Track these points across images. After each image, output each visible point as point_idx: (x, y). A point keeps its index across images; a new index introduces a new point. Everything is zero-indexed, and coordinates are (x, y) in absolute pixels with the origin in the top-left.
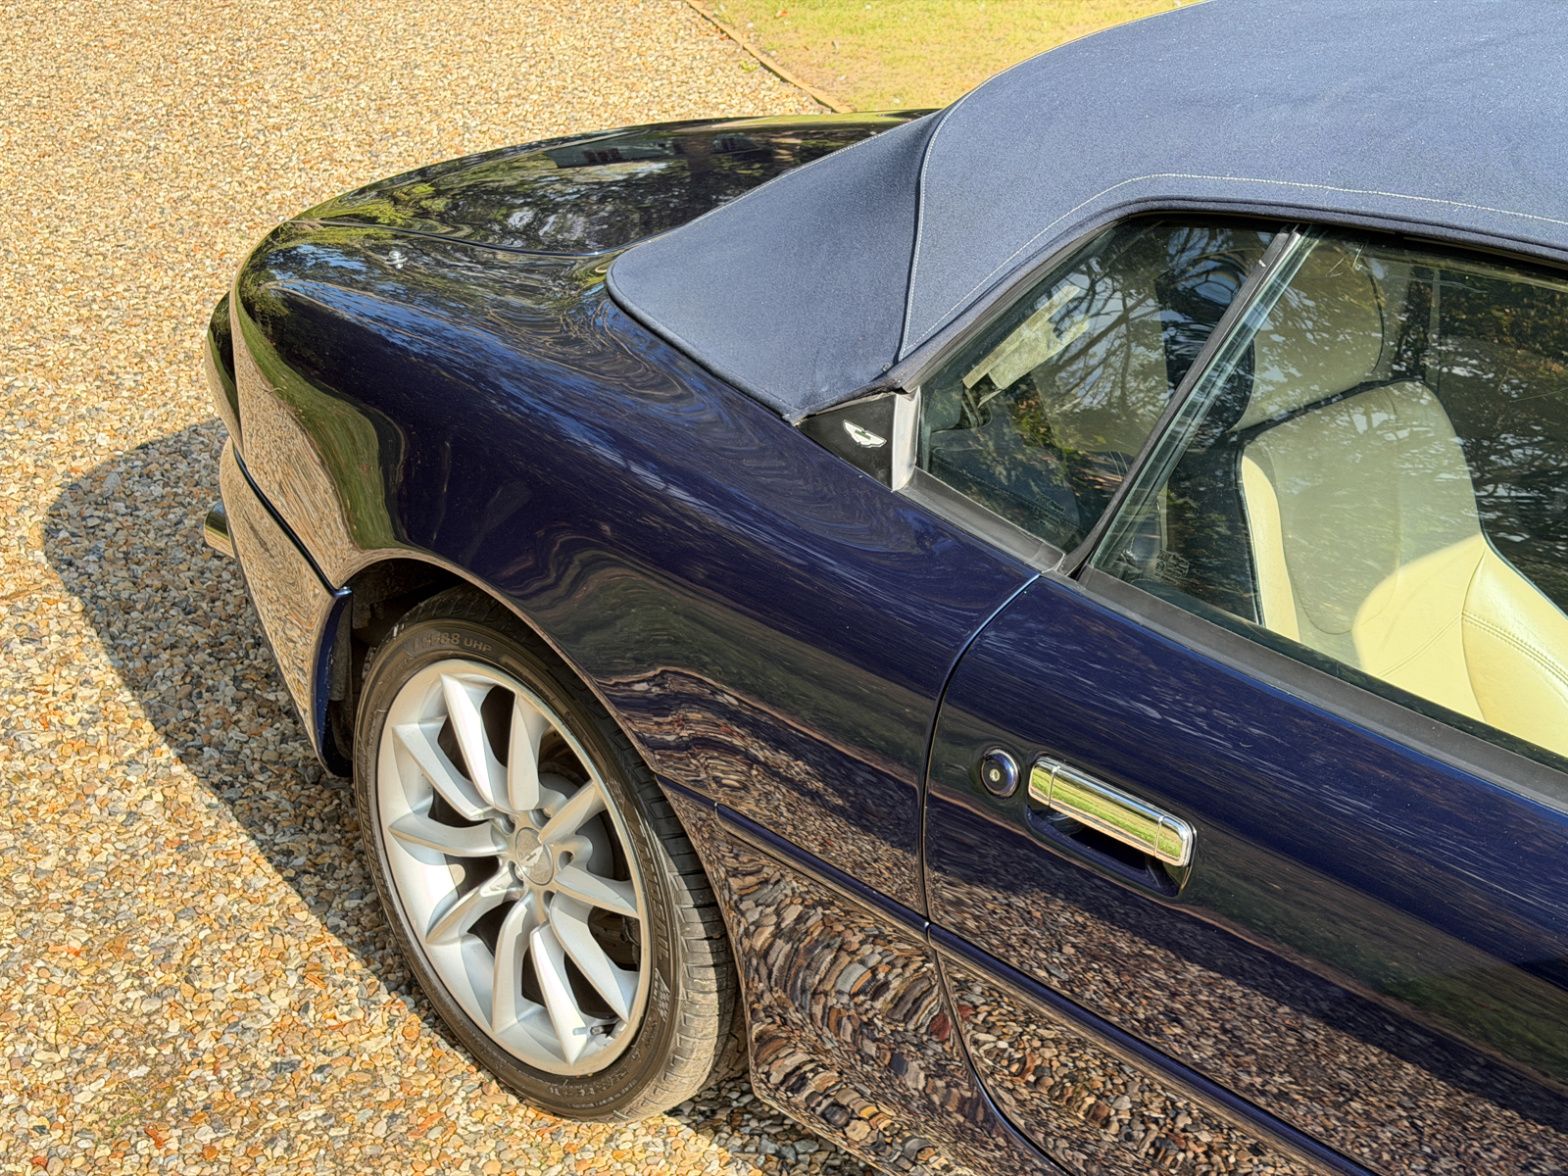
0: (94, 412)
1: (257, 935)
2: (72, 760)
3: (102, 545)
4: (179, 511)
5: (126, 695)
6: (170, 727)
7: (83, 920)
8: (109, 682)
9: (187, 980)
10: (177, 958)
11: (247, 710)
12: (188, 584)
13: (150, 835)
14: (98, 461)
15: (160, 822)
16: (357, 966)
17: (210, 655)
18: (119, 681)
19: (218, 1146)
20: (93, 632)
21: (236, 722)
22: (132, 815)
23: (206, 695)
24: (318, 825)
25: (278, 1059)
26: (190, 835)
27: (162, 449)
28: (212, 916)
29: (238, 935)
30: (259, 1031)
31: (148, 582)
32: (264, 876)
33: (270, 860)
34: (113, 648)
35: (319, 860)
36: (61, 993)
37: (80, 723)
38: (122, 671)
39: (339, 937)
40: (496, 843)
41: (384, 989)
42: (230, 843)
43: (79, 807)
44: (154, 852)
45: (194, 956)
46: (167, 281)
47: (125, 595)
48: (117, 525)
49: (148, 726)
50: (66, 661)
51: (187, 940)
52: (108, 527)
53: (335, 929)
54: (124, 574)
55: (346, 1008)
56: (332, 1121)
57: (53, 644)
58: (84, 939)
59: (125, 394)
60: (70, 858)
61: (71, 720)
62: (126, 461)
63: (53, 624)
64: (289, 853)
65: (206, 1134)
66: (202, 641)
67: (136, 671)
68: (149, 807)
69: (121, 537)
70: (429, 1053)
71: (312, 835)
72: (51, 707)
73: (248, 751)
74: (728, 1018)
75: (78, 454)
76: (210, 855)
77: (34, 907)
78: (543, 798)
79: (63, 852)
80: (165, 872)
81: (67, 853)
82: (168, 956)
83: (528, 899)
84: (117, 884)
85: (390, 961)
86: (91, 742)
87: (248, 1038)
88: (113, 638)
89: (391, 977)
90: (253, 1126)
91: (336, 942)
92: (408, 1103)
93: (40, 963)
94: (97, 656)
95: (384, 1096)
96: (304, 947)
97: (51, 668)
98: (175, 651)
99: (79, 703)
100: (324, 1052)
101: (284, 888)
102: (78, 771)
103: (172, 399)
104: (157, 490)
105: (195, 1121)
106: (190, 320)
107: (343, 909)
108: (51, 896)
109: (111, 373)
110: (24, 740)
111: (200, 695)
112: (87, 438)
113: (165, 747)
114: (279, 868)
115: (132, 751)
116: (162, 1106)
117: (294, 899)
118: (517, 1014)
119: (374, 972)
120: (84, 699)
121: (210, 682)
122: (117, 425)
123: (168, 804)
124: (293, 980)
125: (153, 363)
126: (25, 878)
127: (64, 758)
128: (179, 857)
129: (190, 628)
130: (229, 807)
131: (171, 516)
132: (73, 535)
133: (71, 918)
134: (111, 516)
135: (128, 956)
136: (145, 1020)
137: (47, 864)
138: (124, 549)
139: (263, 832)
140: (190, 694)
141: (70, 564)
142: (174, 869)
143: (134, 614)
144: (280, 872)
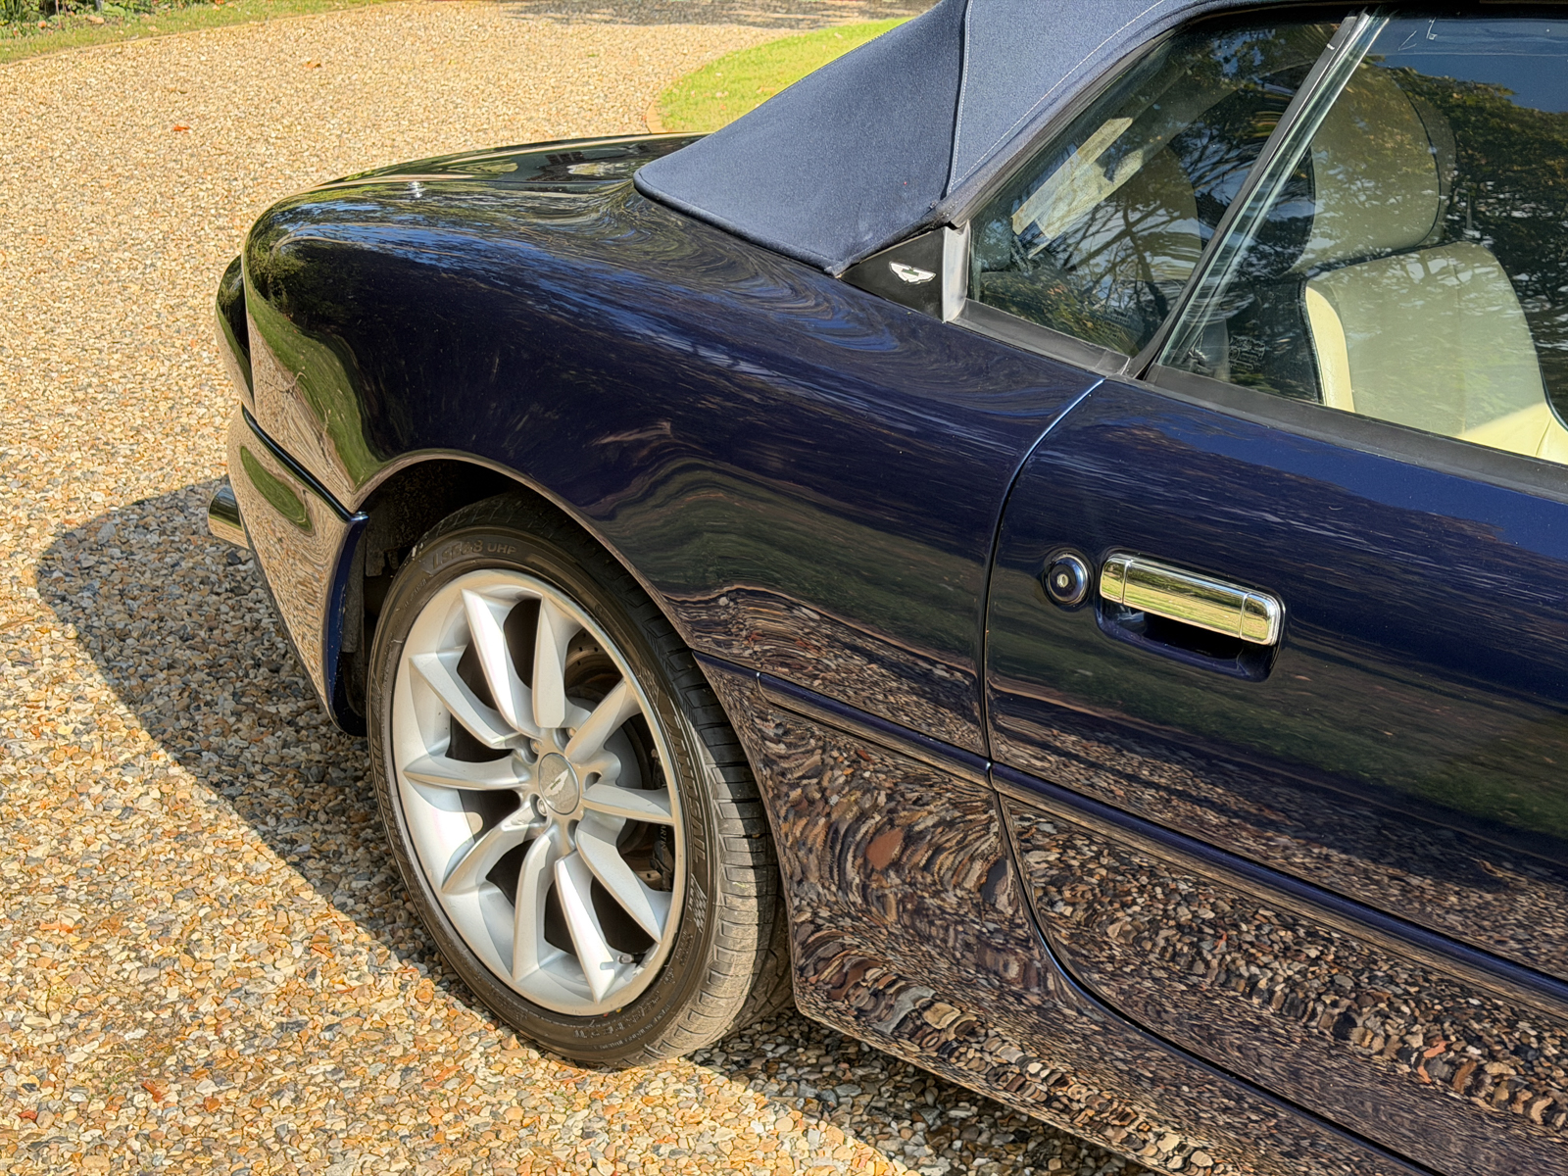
0: (89, 475)
1: (259, 912)
2: (65, 764)
3: (97, 584)
4: (176, 556)
5: (122, 709)
6: (166, 736)
7: (77, 901)
8: (104, 698)
9: (187, 951)
10: (176, 932)
11: (248, 719)
12: (186, 616)
13: (147, 827)
14: (92, 515)
15: (157, 815)
16: (365, 938)
17: (209, 674)
18: (113, 696)
19: (221, 1098)
20: (87, 656)
21: (237, 731)
22: (128, 810)
23: (204, 709)
24: (323, 817)
25: (284, 1020)
26: (189, 826)
27: (158, 505)
28: (213, 895)
29: (240, 912)
30: (263, 996)
31: (145, 614)
32: (266, 861)
33: (273, 847)
34: (108, 667)
35: (324, 847)
36: (54, 965)
37: (74, 732)
38: (117, 689)
39: (347, 913)
40: (518, 776)
41: (394, 957)
42: (230, 833)
43: (72, 803)
44: (151, 841)
45: (194, 931)
46: (163, 370)
47: (120, 625)
48: (113, 567)
49: (144, 735)
50: (60, 680)
51: (185, 917)
52: (103, 568)
53: (342, 907)
54: (120, 607)
55: (355, 974)
56: (342, 1075)
57: (46, 666)
58: (77, 918)
59: (121, 460)
60: (63, 848)
61: (61, 730)
62: (121, 515)
63: (46, 649)
64: (293, 842)
65: (207, 1088)
66: (199, 663)
67: (131, 689)
68: (145, 803)
69: (116, 577)
70: (444, 1013)
71: (316, 826)
72: (43, 720)
73: (249, 756)
74: (768, 929)
75: (73, 509)
76: (210, 843)
77: (24, 891)
78: (569, 716)
79: (55, 843)
80: (162, 858)
81: (60, 843)
82: (166, 930)
83: (553, 831)
84: (112, 869)
85: (400, 933)
86: (85, 748)
87: (251, 1002)
88: (108, 661)
89: (402, 946)
90: (259, 1080)
91: (343, 917)
92: (423, 1057)
93: (30, 940)
94: (91, 675)
95: (397, 1052)
96: (309, 922)
97: (43, 686)
98: (172, 672)
99: (72, 716)
100: (333, 1013)
101: (287, 872)
102: (71, 773)
103: (168, 464)
104: (154, 538)
105: (196, 1077)
106: (186, 401)
107: (350, 889)
108: (42, 881)
109: (107, 444)
110: (15, 747)
111: (198, 708)
112: (82, 496)
113: (162, 752)
114: (282, 855)
115: (127, 755)
116: (161, 1064)
117: (298, 881)
118: (539, 960)
119: (384, 943)
120: (77, 712)
121: (209, 698)
122: (112, 485)
123: (165, 800)
124: (298, 951)
125: (149, 436)
126: (16, 866)
127: (57, 763)
128: (177, 846)
129: (188, 652)
130: (228, 802)
131: (167, 560)
132: (67, 575)
133: (64, 900)
134: (105, 559)
135: (123, 932)
136: (142, 988)
137: (39, 852)
138: (120, 586)
139: (266, 824)
140: (188, 707)
141: (64, 599)
142: (172, 855)
143: (129, 641)
144: (284, 858)
